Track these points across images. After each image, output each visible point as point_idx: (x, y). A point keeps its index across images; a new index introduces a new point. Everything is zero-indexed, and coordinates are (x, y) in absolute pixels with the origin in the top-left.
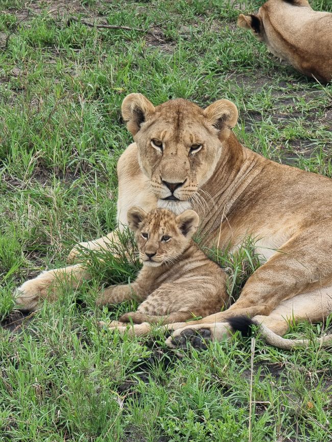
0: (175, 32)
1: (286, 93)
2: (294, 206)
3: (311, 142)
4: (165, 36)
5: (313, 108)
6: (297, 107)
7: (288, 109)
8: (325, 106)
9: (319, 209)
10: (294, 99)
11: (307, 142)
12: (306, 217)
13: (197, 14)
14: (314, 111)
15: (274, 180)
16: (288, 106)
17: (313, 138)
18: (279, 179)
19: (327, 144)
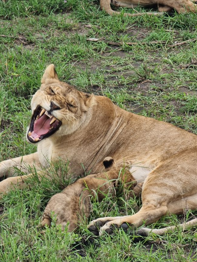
0: (33, 38)
1: (111, 73)
2: (154, 146)
3: (135, 103)
4: (28, 40)
5: (130, 82)
6: (120, 82)
7: (114, 83)
8: (137, 81)
9: (170, 149)
10: (117, 77)
11: (132, 103)
12: (162, 154)
13: (43, 26)
14: (131, 84)
15: (137, 129)
16: (114, 81)
17: (135, 101)
18: (140, 128)
19: (145, 104)
